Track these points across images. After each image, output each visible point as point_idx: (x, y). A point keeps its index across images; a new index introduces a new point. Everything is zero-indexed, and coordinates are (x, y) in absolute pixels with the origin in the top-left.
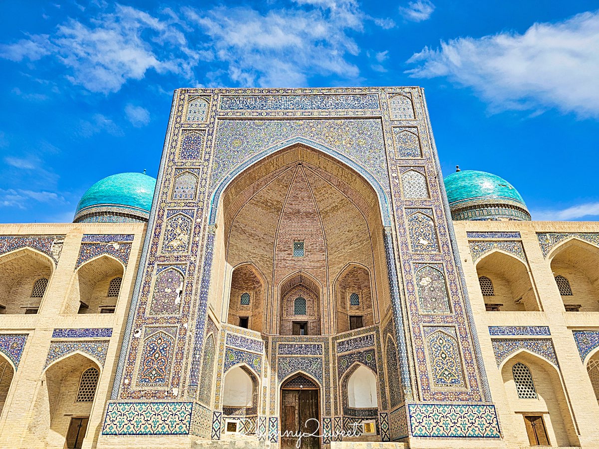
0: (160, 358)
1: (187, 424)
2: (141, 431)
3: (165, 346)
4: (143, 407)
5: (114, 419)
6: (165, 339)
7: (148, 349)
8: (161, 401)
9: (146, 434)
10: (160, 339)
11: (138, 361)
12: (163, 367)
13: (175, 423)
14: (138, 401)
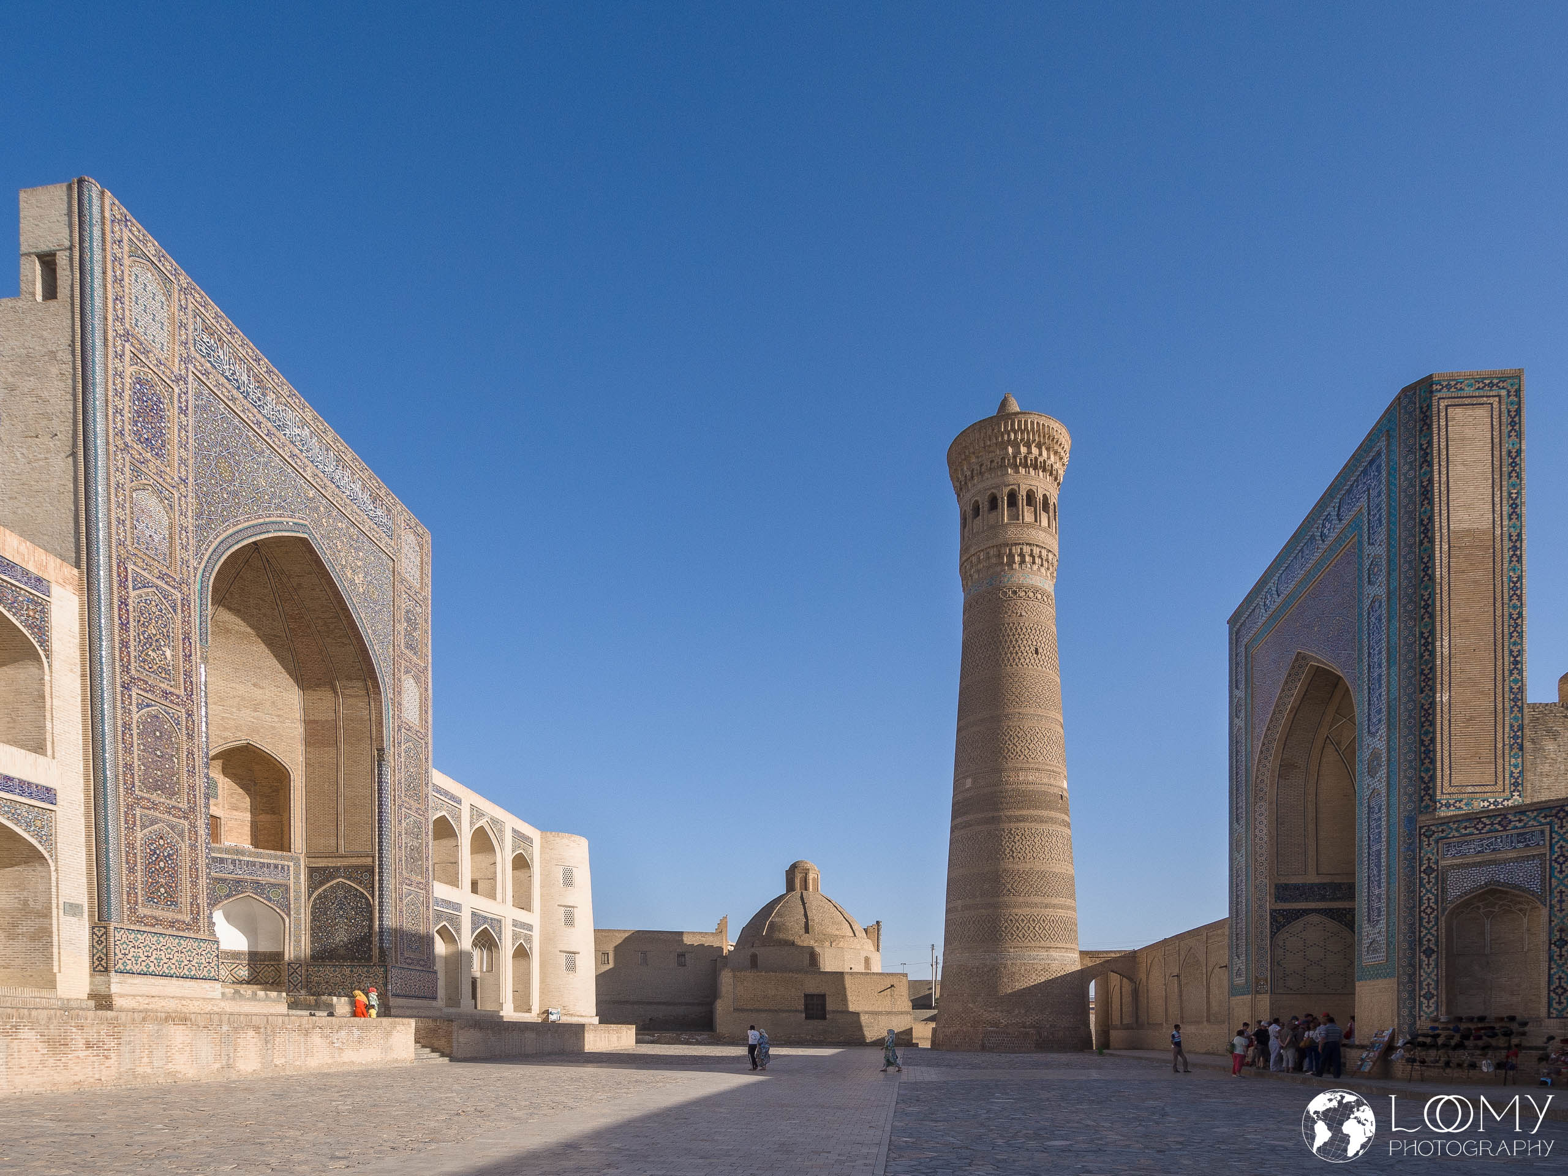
0: (166, 869)
1: (216, 967)
2: (164, 972)
3: (171, 852)
4: (161, 939)
5: (127, 952)
6: (169, 841)
7: (148, 850)
8: (181, 934)
9: (172, 976)
10: (161, 838)
11: (139, 867)
12: (174, 885)
13: (203, 966)
14: (153, 930)
